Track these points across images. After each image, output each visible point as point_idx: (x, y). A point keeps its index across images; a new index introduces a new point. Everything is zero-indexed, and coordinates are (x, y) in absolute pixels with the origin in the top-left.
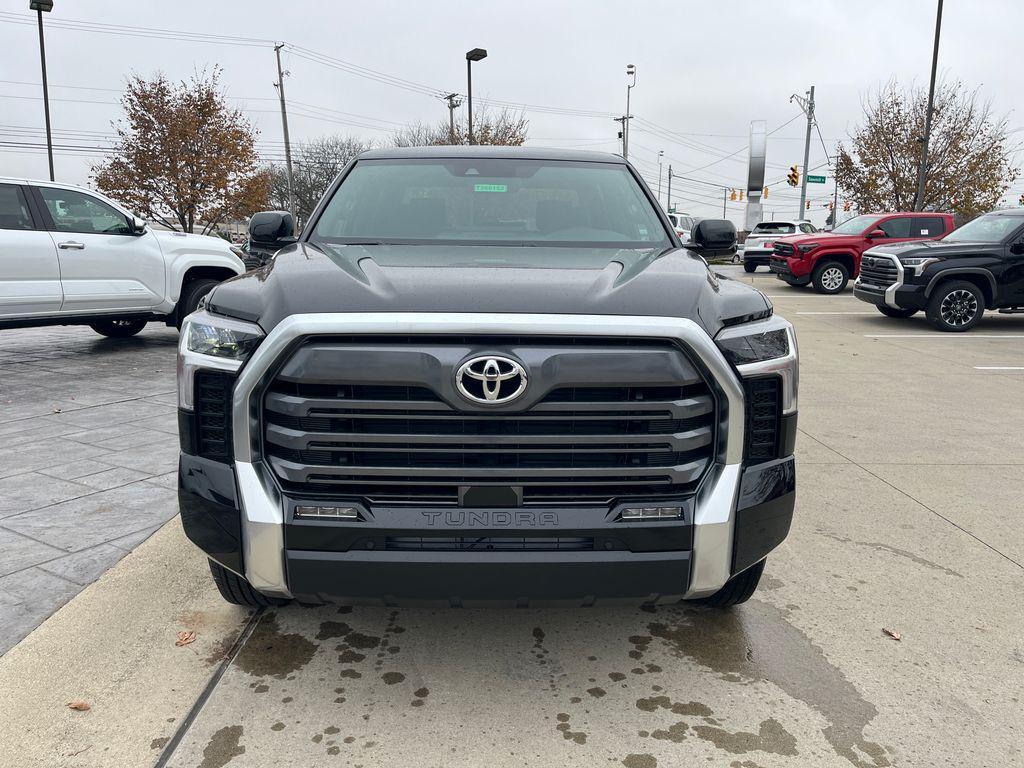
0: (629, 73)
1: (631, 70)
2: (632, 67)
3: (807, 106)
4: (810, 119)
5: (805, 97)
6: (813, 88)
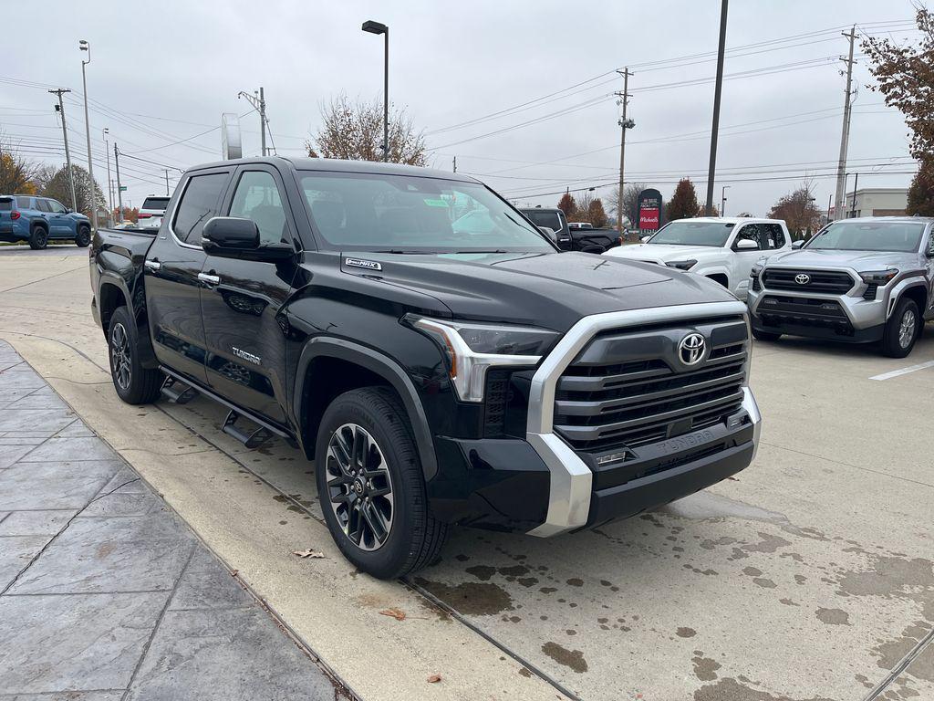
0: (82, 49)
1: (84, 46)
2: (85, 43)
3: (258, 104)
4: (263, 116)
5: (254, 95)
6: (262, 89)
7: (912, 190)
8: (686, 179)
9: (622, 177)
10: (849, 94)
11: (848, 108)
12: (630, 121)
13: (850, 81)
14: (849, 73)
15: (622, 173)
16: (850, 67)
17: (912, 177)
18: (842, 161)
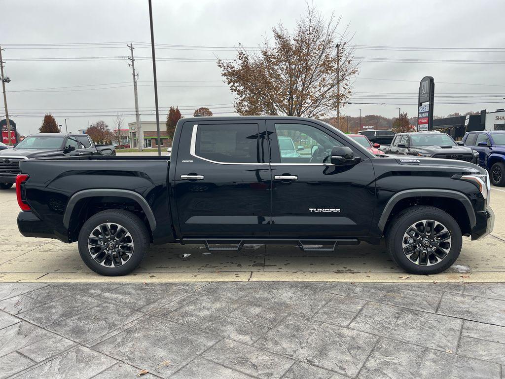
7: (167, 122)
8: (48, 114)
9: (7, 112)
10: (134, 76)
11: (135, 82)
12: (8, 78)
13: (134, 69)
14: (133, 65)
15: (6, 110)
16: (133, 63)
17: (166, 116)
18: (137, 108)
